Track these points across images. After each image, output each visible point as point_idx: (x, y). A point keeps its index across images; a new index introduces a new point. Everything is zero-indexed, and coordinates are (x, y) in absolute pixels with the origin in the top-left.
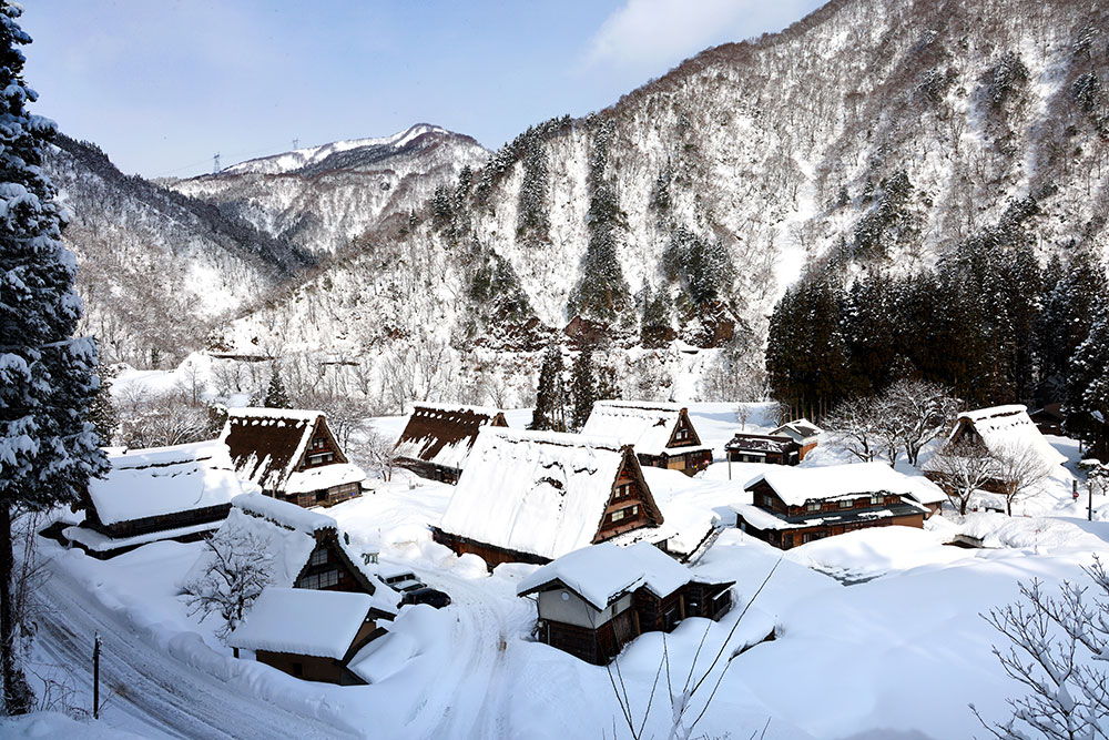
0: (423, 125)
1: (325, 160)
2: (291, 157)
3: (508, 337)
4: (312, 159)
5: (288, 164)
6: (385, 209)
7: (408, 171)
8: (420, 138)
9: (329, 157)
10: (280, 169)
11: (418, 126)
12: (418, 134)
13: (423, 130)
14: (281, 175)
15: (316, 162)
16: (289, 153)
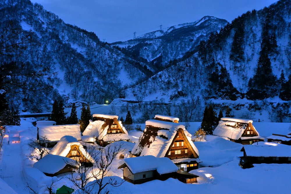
0: (207, 16)
1: (171, 32)
2: (159, 32)
3: (223, 96)
4: (166, 32)
5: (158, 34)
6: (191, 49)
7: (200, 34)
8: (205, 22)
9: (173, 31)
10: (156, 36)
11: (205, 17)
12: (205, 20)
13: (207, 19)
14: (156, 38)
15: (168, 33)
16: (159, 31)
